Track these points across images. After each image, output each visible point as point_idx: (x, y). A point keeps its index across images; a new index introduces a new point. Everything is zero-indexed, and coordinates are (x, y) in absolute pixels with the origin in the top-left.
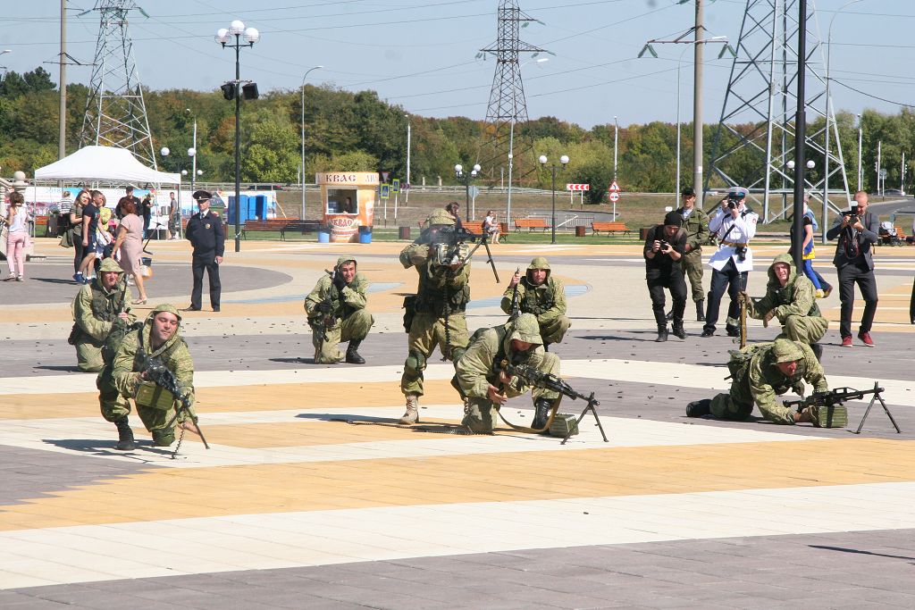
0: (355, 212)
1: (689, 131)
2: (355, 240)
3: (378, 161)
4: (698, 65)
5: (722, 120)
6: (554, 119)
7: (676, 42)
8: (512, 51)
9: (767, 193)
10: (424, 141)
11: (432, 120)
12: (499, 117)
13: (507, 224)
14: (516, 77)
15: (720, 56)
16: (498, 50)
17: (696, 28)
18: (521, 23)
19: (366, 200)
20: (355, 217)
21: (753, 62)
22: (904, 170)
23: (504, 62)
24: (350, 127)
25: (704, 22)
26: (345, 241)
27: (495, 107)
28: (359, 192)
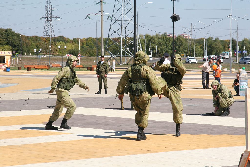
0: (5, 63)
1: (100, 40)
2: (5, 71)
3: (12, 48)
4: (102, 21)
5: (108, 37)
6: (62, 36)
7: (95, 15)
8: (50, 17)
9: (121, 57)
10: (26, 43)
11: (28, 37)
12: (46, 36)
13: (49, 66)
14: (51, 25)
15: (108, 19)
16: (46, 17)
17: (101, 11)
18: (52, 10)
19: (8, 59)
20: (5, 64)
21: (116, 21)
22: (157, 50)
23: (48, 20)
24: (4, 39)
25: (103, 9)
26: (2, 71)
27: (45, 33)
28: (6, 57)
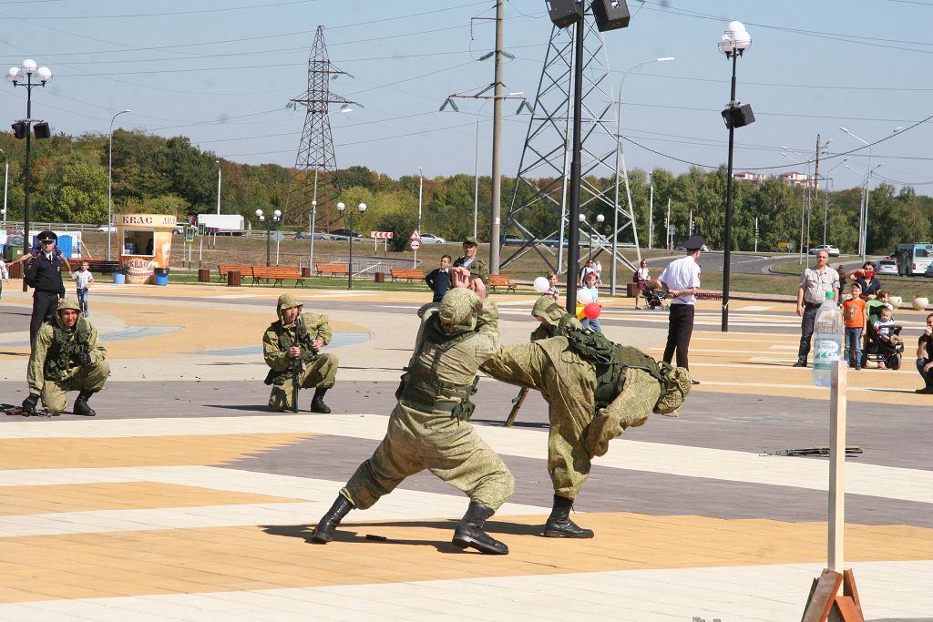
0: (151, 254)
1: (489, 183)
2: (151, 281)
3: (190, 205)
4: (498, 121)
5: (519, 174)
6: (365, 168)
7: (476, 97)
8: (322, 102)
9: (561, 247)
10: (236, 187)
11: (245, 166)
12: (308, 165)
13: (309, 269)
14: (326, 127)
15: (518, 112)
16: (308, 101)
17: (496, 84)
18: (331, 75)
19: (163, 242)
20: (151, 259)
21: (549, 118)
22: (691, 226)
23: (314, 112)
24: (162, 171)
25: (503, 79)
26: (140, 283)
27: (304, 155)
28: (155, 234)
